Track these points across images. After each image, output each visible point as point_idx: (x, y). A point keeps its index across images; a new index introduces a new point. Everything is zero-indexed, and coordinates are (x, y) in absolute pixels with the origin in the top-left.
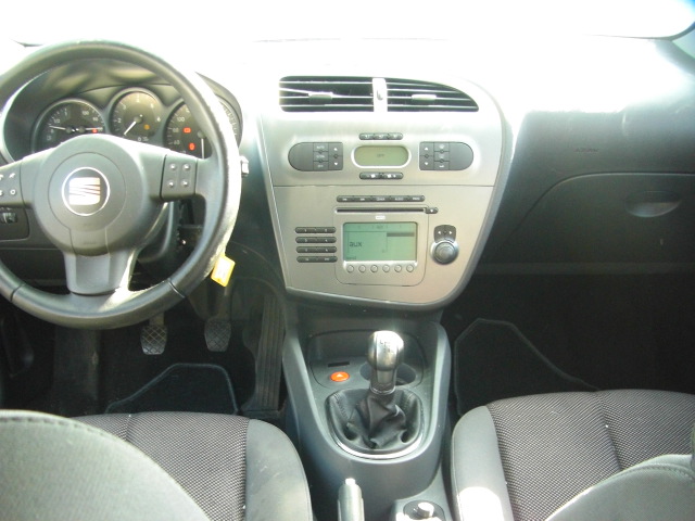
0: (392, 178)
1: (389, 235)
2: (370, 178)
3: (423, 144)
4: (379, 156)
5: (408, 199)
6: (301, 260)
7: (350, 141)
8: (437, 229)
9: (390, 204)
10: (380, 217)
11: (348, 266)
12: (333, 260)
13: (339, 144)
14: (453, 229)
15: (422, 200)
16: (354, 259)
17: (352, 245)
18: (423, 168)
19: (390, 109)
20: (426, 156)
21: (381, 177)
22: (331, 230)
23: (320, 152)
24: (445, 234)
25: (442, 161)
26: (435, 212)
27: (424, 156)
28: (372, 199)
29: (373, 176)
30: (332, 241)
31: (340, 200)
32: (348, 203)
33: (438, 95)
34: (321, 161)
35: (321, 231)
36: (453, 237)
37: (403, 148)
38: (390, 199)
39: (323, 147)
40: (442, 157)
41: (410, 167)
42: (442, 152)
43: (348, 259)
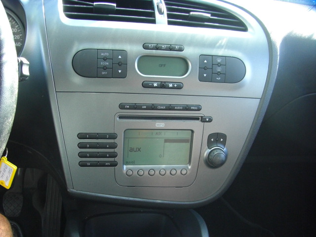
0: (173, 88)
1: (166, 141)
2: (153, 87)
3: (203, 57)
4: (161, 66)
5: (187, 108)
6: (82, 165)
7: (134, 50)
8: (210, 136)
9: (170, 112)
10: (160, 124)
11: (128, 170)
12: (114, 164)
13: (123, 52)
14: (224, 136)
15: (199, 110)
16: (133, 163)
17: (132, 150)
18: (202, 79)
19: (170, 23)
20: (205, 68)
21: (163, 86)
22: (113, 136)
23: (105, 59)
24: (217, 141)
25: (219, 74)
26: (210, 120)
27: (203, 68)
28: (153, 107)
29: (155, 85)
30: (114, 146)
31: (122, 107)
32: (129, 110)
33: (212, 15)
34: (105, 68)
35: (103, 136)
36: (224, 143)
37: (184, 60)
38: (170, 108)
39: (108, 54)
40: (219, 69)
41: (190, 79)
42: (219, 65)
43: (127, 163)
